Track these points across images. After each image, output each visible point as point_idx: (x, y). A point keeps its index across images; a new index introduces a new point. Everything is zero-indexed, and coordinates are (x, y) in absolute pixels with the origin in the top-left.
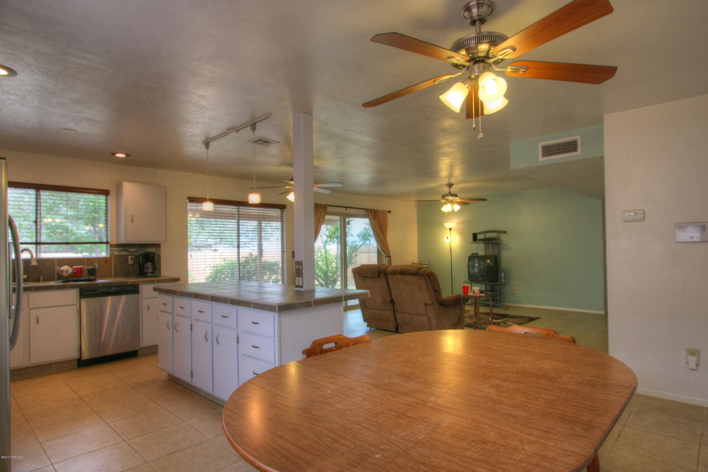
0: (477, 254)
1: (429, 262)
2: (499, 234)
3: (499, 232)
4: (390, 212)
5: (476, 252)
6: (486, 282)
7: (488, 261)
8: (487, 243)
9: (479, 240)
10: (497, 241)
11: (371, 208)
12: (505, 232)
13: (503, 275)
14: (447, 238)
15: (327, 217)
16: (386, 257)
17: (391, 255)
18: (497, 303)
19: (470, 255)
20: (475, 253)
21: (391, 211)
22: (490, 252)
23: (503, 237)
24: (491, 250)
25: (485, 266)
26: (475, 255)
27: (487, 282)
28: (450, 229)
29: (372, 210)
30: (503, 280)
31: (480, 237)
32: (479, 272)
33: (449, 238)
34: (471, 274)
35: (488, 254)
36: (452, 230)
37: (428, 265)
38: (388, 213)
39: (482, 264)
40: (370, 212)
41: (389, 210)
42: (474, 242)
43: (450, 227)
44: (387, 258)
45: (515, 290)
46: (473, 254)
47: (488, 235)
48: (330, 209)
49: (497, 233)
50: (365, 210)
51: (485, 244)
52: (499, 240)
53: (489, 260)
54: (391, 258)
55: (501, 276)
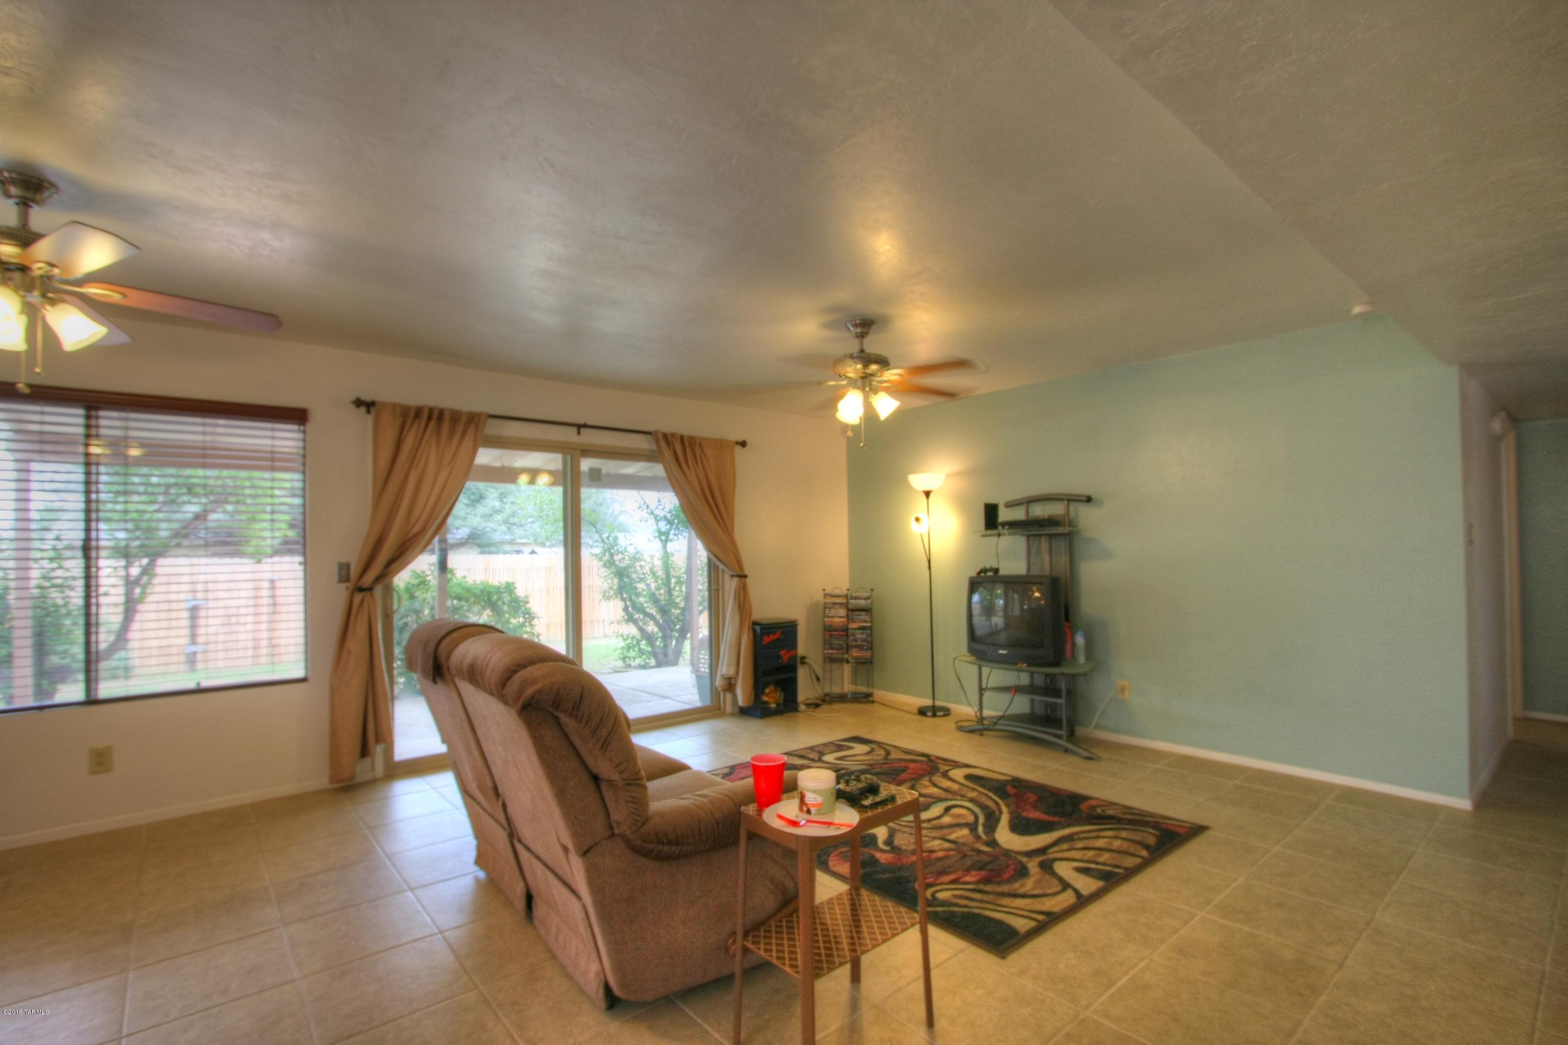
0: (996, 571)
1: (872, 590)
2: (1073, 506)
3: (1070, 499)
4: (743, 444)
5: (995, 566)
6: (1020, 665)
7: (1037, 594)
8: (1035, 535)
9: (1004, 524)
10: (1064, 530)
11: (668, 429)
12: (1089, 500)
13: (1080, 640)
14: (917, 519)
15: (485, 457)
16: (732, 576)
17: (746, 572)
18: (1060, 737)
19: (974, 574)
20: (988, 567)
21: (748, 442)
22: (1043, 565)
23: (1086, 517)
24: (1046, 559)
25: (1025, 607)
26: (990, 574)
27: (1025, 665)
28: (927, 494)
29: (673, 435)
30: (1082, 659)
31: (1004, 515)
32: (1007, 625)
33: (921, 522)
34: (979, 632)
35: (1035, 571)
36: (932, 496)
37: (869, 601)
38: (738, 449)
39: (1017, 603)
40: (663, 444)
41: (740, 440)
42: (989, 532)
43: (927, 489)
44: (736, 580)
45: (1123, 690)
46: (984, 571)
47: (1039, 511)
48: (493, 428)
49: (1066, 502)
50: (649, 437)
51: (1028, 537)
52: (1072, 524)
53: (1038, 591)
54: (749, 580)
55: (1074, 644)
